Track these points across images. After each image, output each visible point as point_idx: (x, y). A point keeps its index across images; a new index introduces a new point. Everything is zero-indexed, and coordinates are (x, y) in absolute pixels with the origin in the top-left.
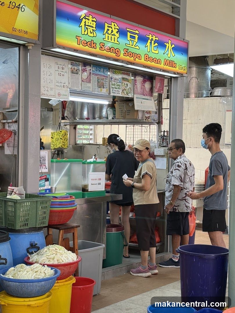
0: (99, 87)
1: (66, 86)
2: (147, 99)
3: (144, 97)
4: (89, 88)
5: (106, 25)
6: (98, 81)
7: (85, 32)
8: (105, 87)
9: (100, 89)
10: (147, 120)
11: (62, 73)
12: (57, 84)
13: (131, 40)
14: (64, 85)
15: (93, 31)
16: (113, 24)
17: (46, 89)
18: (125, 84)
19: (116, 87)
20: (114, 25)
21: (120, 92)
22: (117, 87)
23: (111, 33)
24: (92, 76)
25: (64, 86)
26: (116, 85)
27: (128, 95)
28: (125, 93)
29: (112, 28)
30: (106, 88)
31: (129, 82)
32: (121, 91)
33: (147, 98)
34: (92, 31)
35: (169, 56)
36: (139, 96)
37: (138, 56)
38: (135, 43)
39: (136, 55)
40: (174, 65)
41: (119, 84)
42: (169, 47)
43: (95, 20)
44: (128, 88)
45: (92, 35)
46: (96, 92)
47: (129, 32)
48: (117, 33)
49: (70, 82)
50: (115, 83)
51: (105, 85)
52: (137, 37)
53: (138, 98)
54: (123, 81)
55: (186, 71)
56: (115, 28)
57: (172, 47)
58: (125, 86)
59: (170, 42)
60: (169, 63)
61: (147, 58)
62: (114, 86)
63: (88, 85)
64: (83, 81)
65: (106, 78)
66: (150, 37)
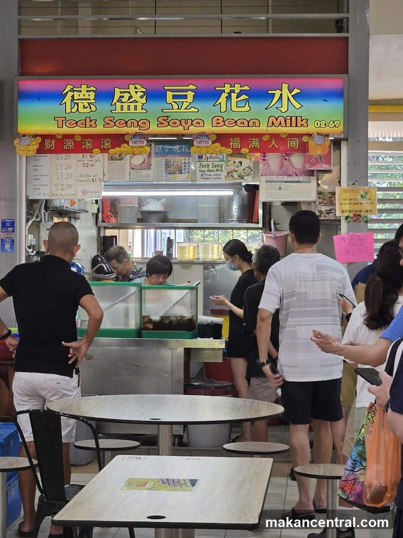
0: (170, 173)
1: (97, 179)
2: (299, 182)
3: (286, 178)
4: (149, 176)
5: (117, 91)
6: (166, 164)
7: (71, 109)
8: (183, 171)
9: (172, 176)
10: (325, 216)
11: (90, 163)
12: (82, 179)
13: (174, 102)
14: (94, 178)
15: (89, 104)
16: (132, 87)
17: (60, 187)
18: (235, 162)
19: (210, 168)
20: (136, 88)
21: (223, 177)
22: (215, 169)
23: (129, 100)
24: (154, 160)
25: (95, 180)
26: (211, 166)
27: (242, 178)
28: (237, 177)
29: (130, 93)
30: (187, 172)
31: (245, 157)
32: (224, 174)
33: (296, 180)
34: (86, 105)
35: (284, 109)
36: (275, 178)
37: (194, 123)
38: (185, 105)
39: (190, 122)
40: (302, 123)
41: (220, 163)
42: (281, 94)
43: (92, 88)
44: (242, 168)
45: (88, 110)
46: (162, 181)
47: (172, 91)
48: (141, 97)
49: (106, 172)
50: (210, 163)
51: (185, 169)
52: (190, 95)
53: (270, 182)
54: (229, 158)
55: (341, 128)
56: (136, 92)
57: (293, 94)
58: (236, 164)
59: (285, 86)
60: (286, 122)
61: (218, 122)
62: (206, 169)
63: (145, 172)
64: (133, 169)
65: (187, 158)
66: (227, 88)
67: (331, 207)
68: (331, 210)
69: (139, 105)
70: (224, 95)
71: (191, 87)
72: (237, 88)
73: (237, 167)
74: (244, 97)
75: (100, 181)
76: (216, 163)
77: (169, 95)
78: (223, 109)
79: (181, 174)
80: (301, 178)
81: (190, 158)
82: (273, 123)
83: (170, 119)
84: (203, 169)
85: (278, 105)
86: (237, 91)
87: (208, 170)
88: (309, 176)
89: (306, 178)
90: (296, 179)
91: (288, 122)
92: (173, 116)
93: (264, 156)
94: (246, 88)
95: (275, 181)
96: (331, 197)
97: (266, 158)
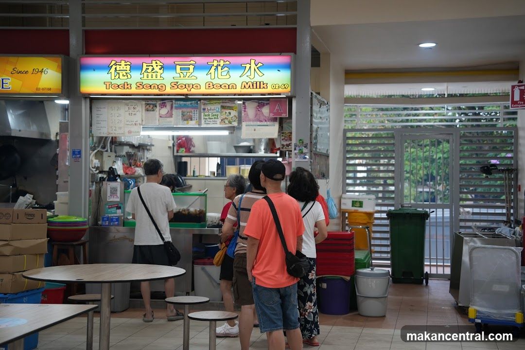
0: (185, 120)
1: (138, 124)
2: (267, 125)
3: (259, 123)
4: (171, 122)
5: (145, 65)
6: (182, 114)
7: (115, 77)
8: (193, 119)
9: (186, 122)
11: (133, 113)
12: (128, 123)
13: (181, 72)
14: (136, 123)
17: (114, 129)
18: (226, 113)
19: (210, 117)
20: (156, 63)
22: (213, 117)
23: (152, 71)
24: (174, 112)
26: (211, 115)
27: (231, 123)
28: (227, 122)
29: (152, 66)
30: (195, 119)
31: (233, 109)
32: (219, 121)
34: (125, 74)
35: (252, 77)
36: (252, 123)
37: (194, 86)
38: (188, 74)
39: (191, 86)
40: (264, 86)
41: (217, 113)
42: (250, 67)
43: (128, 63)
44: (231, 116)
45: (126, 77)
46: (180, 125)
47: (179, 65)
48: (160, 69)
49: (144, 119)
50: (210, 113)
51: (194, 117)
52: (191, 67)
53: (249, 125)
54: (223, 110)
55: (289, 89)
56: (157, 66)
57: (257, 66)
58: (227, 114)
59: (253, 62)
60: (253, 85)
61: (209, 85)
62: (208, 117)
63: (169, 119)
64: (161, 117)
65: (196, 110)
66: (215, 63)
67: (290, 142)
68: (290, 144)
69: (159, 75)
70: (213, 68)
71: (192, 62)
72: (222, 63)
73: (228, 116)
74: (226, 69)
75: (140, 124)
76: (214, 114)
77: (178, 67)
78: (213, 77)
79: (192, 120)
80: (268, 123)
81: (198, 110)
82: (245, 86)
83: (178, 84)
84: (206, 117)
85: (248, 74)
86: (222, 65)
87: (209, 118)
88: (274, 121)
89: (271, 123)
90: (265, 123)
91: (255, 85)
92: (180, 82)
93: (245, 109)
94: (228, 63)
95: (252, 125)
96: (290, 135)
97: (246, 110)
